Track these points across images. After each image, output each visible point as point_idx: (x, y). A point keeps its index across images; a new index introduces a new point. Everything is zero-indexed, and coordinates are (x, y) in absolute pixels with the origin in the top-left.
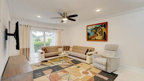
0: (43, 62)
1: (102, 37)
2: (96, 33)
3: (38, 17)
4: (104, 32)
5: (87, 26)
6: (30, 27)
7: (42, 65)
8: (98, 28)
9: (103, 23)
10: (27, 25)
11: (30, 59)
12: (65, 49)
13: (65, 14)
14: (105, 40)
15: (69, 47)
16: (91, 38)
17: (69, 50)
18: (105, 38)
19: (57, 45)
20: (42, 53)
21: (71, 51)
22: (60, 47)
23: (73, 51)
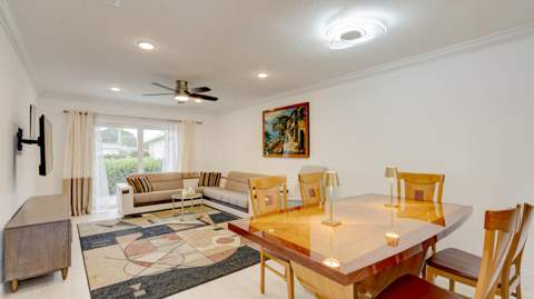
0: (127, 217)
1: (296, 144)
2: (283, 134)
3: (114, 89)
4: (302, 132)
5: (264, 112)
6: (95, 115)
7: (121, 223)
8: (287, 118)
9: (297, 106)
10: (84, 111)
11: (93, 211)
12: (206, 183)
13: (183, 84)
14: (304, 153)
15: (218, 176)
16: (273, 148)
17: (216, 184)
18: (303, 149)
19: (179, 171)
20: (125, 192)
21: (222, 189)
22: (191, 176)
23: (227, 188)
